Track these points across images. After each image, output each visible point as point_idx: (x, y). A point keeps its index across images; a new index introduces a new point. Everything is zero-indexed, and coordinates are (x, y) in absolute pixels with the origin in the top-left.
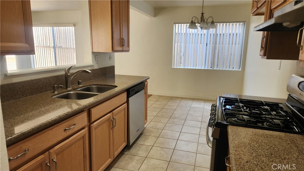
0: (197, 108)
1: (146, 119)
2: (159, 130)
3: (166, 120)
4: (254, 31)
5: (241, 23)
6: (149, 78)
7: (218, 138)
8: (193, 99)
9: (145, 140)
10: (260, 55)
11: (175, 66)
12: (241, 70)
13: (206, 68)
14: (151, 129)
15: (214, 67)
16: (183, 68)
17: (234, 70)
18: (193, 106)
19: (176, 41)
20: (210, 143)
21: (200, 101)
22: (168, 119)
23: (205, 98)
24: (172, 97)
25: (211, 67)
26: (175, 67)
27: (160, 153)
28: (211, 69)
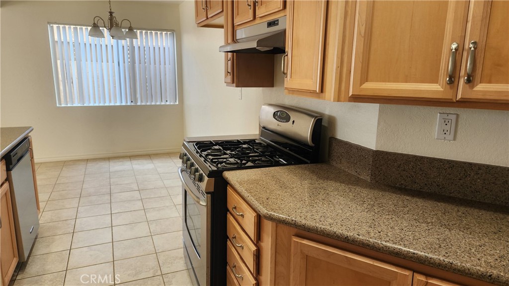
0: (121, 171)
1: (38, 208)
2: (69, 221)
3: (75, 203)
4: (220, 51)
5: (169, 33)
6: (33, 129)
7: (212, 190)
8: (109, 159)
9: (48, 246)
10: (225, 82)
11: (62, 103)
12: (178, 103)
13: (124, 104)
14: (51, 224)
15: (136, 101)
16: (79, 105)
17: (168, 103)
18: (112, 169)
19: (58, 56)
20: (202, 201)
21: (121, 160)
22: (79, 198)
23: (128, 154)
24: (65, 161)
25: (132, 102)
26: (63, 105)
27: (91, 255)
28: (132, 104)
